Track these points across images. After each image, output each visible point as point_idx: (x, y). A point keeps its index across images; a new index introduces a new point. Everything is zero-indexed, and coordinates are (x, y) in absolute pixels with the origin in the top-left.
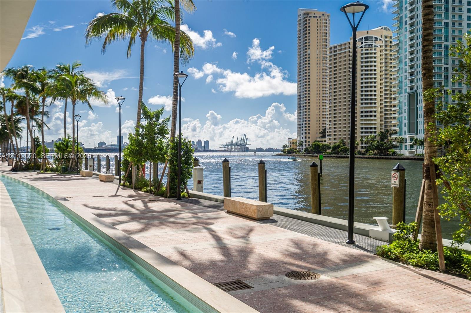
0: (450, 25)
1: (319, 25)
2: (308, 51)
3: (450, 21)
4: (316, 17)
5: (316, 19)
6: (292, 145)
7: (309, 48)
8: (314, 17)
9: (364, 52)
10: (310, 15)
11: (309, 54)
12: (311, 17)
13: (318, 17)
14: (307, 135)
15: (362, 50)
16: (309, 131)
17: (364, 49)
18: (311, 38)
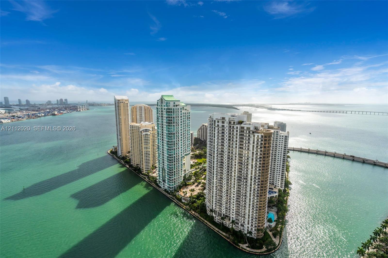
0: (175, 117)
1: (124, 106)
2: (120, 117)
3: (175, 116)
4: (123, 102)
5: (123, 103)
6: (115, 150)
7: (121, 116)
8: (122, 102)
9: (145, 137)
10: (120, 101)
11: (121, 118)
12: (120, 102)
13: (124, 102)
14: (122, 152)
15: (144, 136)
16: (123, 153)
17: (145, 136)
18: (121, 111)
